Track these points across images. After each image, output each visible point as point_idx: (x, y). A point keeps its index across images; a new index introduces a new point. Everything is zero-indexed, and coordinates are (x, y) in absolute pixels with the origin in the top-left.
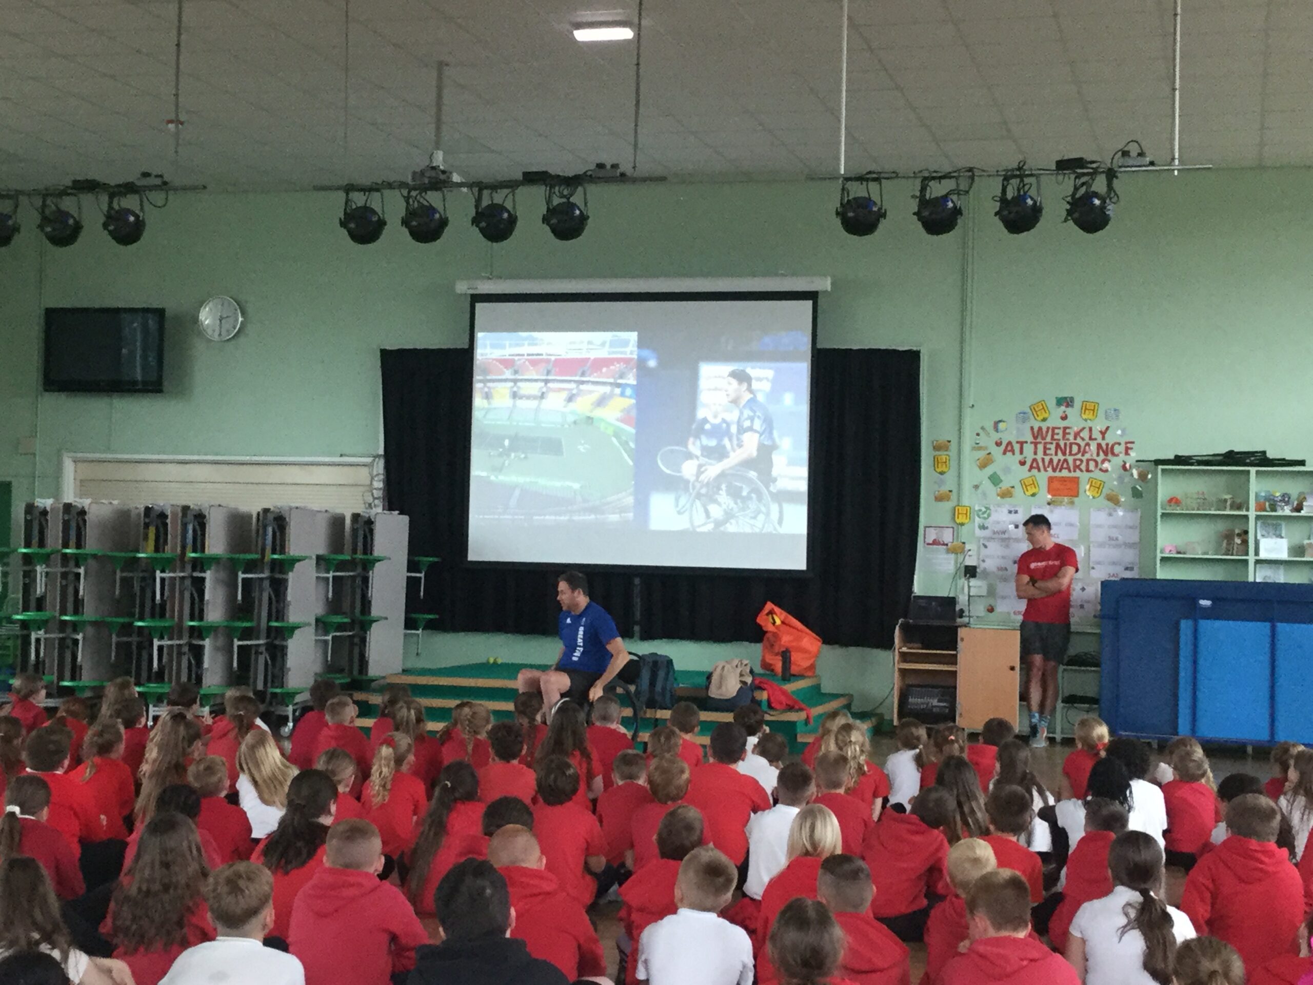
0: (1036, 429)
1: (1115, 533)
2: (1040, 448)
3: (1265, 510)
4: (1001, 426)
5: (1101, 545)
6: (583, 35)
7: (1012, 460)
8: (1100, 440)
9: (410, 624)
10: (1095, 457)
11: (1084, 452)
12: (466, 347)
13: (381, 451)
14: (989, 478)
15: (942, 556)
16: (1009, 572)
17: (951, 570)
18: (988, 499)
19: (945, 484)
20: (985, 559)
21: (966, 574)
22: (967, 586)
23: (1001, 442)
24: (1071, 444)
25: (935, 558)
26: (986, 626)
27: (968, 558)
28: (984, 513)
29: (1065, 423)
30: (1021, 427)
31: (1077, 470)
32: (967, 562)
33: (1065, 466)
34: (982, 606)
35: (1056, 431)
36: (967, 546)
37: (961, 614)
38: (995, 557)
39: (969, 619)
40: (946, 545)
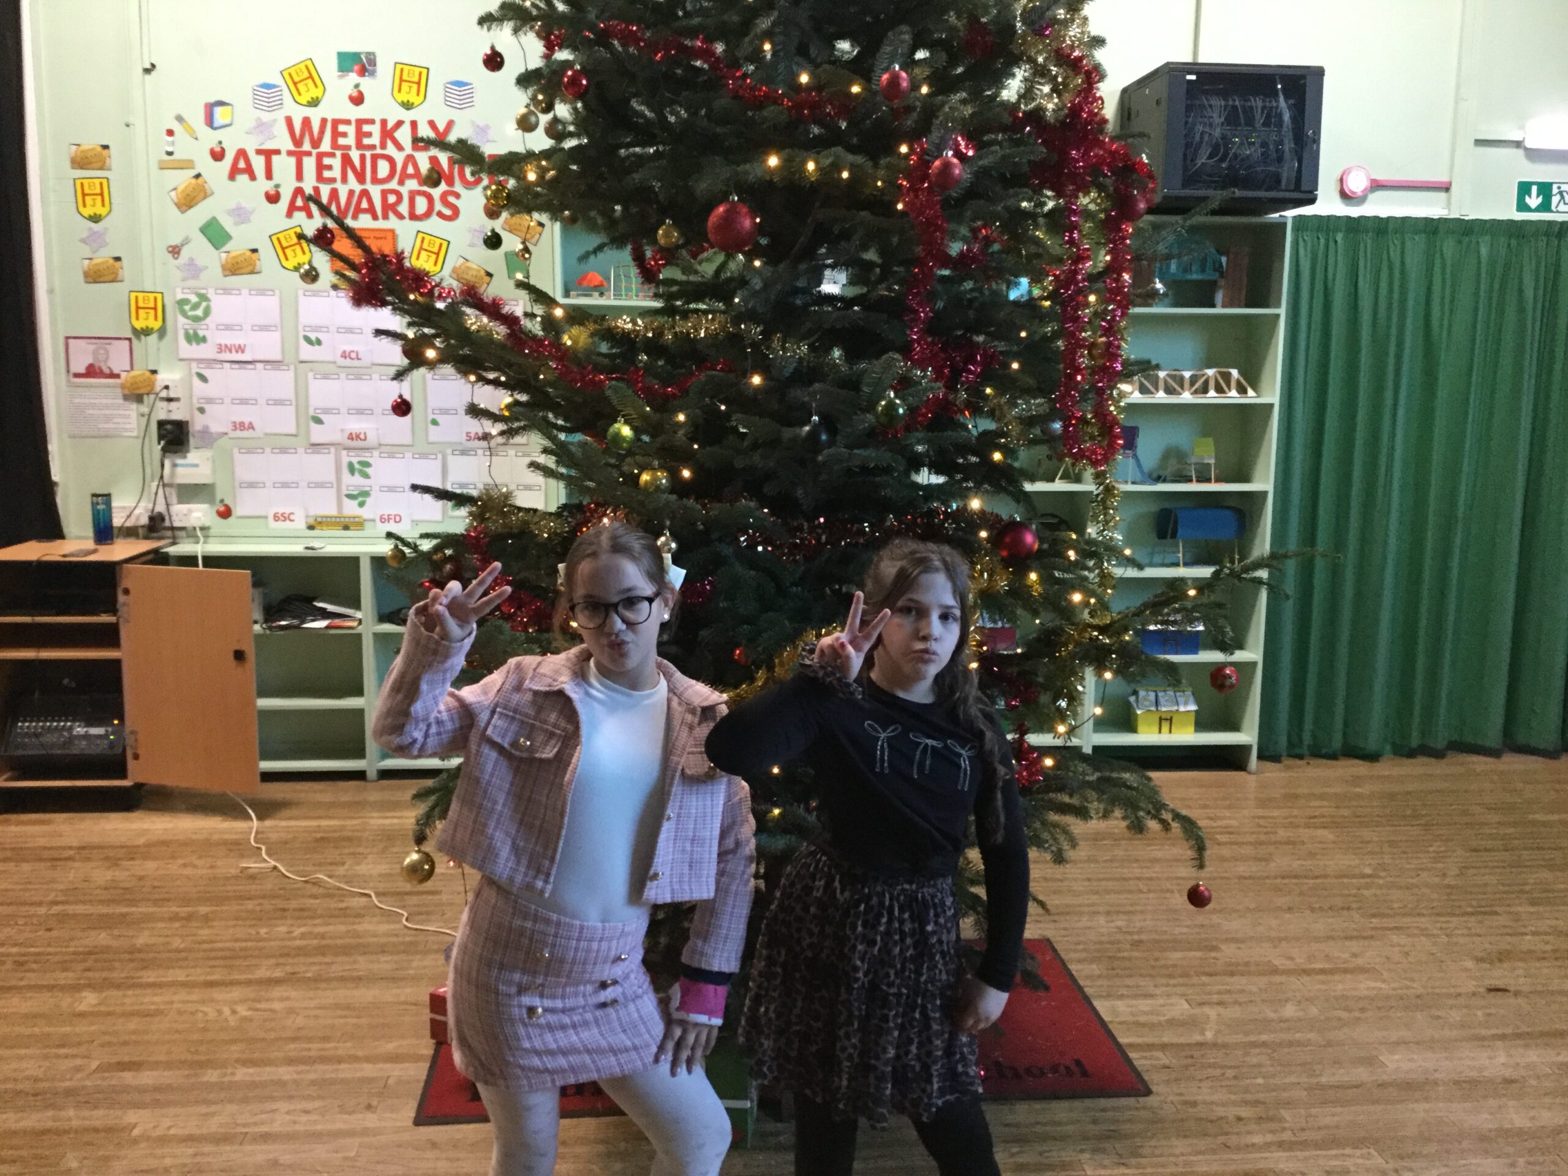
0: (297, 123)
4: (221, 115)
7: (250, 191)
11: (404, 177)
14: (203, 230)
15: (109, 401)
16: (258, 432)
17: (131, 430)
18: (203, 276)
19: (104, 244)
20: (207, 407)
21: (161, 437)
22: (167, 463)
23: (223, 150)
24: (375, 158)
25: (93, 406)
26: (216, 548)
27: (164, 404)
28: (195, 307)
29: (354, 113)
30: (266, 117)
31: (391, 215)
32: (162, 412)
33: (365, 205)
34: (205, 506)
35: (342, 128)
36: (163, 378)
37: (156, 525)
38: (227, 401)
39: (177, 533)
40: (117, 376)
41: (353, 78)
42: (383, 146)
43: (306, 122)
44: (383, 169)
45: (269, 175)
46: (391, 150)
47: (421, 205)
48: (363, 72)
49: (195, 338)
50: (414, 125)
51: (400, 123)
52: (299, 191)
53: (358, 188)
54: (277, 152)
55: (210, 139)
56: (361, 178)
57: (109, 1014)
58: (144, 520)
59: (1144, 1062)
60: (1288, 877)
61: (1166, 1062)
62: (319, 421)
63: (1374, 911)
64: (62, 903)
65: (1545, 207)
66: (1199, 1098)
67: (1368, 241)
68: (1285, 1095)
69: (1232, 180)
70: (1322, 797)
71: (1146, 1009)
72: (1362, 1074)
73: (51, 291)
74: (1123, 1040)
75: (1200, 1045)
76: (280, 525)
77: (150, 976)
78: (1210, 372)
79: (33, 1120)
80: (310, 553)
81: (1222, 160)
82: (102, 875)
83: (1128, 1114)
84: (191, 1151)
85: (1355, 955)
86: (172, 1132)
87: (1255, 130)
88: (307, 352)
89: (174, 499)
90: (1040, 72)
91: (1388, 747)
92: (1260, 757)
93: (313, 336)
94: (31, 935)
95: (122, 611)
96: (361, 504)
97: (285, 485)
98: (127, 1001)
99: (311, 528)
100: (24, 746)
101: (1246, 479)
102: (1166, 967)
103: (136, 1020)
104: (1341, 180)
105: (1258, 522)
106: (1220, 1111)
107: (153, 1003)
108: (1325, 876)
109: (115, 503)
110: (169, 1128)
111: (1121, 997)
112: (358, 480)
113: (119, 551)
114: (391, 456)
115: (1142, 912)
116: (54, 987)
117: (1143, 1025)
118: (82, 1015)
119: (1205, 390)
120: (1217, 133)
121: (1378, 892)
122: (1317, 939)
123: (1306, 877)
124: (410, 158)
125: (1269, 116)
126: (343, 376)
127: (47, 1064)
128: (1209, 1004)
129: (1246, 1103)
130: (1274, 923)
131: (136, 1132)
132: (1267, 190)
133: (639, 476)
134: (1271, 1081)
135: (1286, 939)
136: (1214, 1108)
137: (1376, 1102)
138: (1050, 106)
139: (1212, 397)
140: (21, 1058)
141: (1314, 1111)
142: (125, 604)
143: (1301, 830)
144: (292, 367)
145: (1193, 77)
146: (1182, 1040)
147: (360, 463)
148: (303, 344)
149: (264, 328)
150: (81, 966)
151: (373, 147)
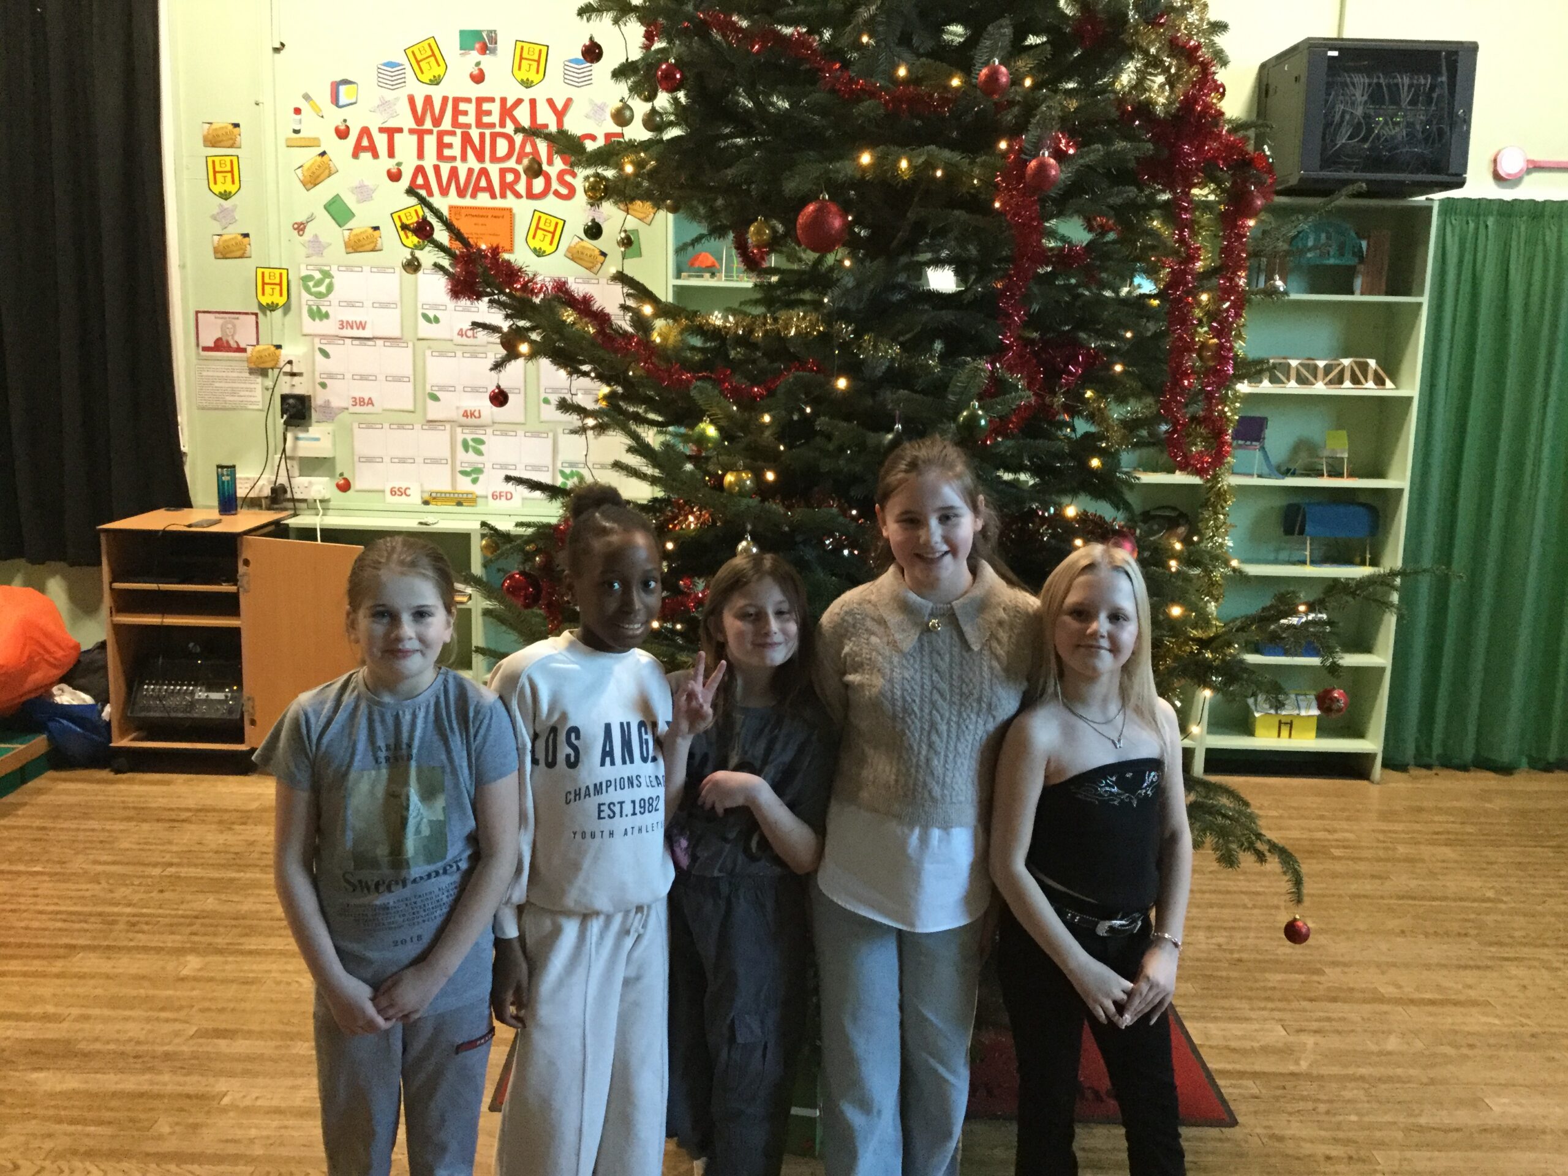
0: (418, 102)
4: (347, 93)
7: (373, 169)
11: (522, 155)
14: (326, 207)
15: (235, 374)
16: (377, 408)
17: (256, 403)
18: (325, 252)
19: (234, 221)
20: (326, 381)
21: (283, 412)
22: (289, 436)
23: (348, 127)
24: (494, 137)
25: (221, 379)
26: (335, 521)
27: (288, 378)
28: (318, 283)
29: (480, 90)
30: (390, 95)
31: (509, 193)
32: (286, 386)
33: (483, 183)
34: (326, 479)
35: (463, 106)
36: (286, 353)
37: (278, 496)
38: (348, 376)
39: (296, 505)
40: (244, 350)
41: (474, 56)
42: (503, 124)
44: (502, 147)
45: (391, 154)
46: (510, 129)
47: (538, 183)
48: (484, 50)
50: (533, 102)
52: (420, 170)
53: (477, 166)
54: (400, 130)
55: (335, 116)
56: (480, 157)
57: (211, 980)
58: (267, 492)
59: (1230, 1090)
60: (1402, 898)
61: (1255, 1091)
62: (435, 398)
63: (1494, 939)
64: (178, 865)
66: (1288, 1133)
67: (1522, 226)
68: (1378, 1134)
69: (1375, 162)
70: (1448, 812)
71: (1239, 1033)
72: (1463, 1117)
73: (182, 267)
74: (1213, 1064)
75: (1292, 1074)
76: (396, 499)
77: (253, 943)
78: (1346, 362)
79: (131, 1083)
80: (424, 529)
81: (1365, 140)
82: (214, 838)
83: (1210, 1146)
84: (275, 1124)
85: (1470, 987)
86: (259, 1103)
87: (1401, 109)
88: (425, 329)
89: (295, 471)
90: (1154, 63)
91: (1524, 760)
92: (1386, 765)
93: (431, 314)
94: (144, 896)
95: (243, 581)
96: (475, 481)
97: (403, 461)
98: (228, 967)
99: (426, 503)
100: (148, 709)
101: (1380, 474)
102: (1265, 989)
103: (235, 986)
104: (1495, 161)
105: (1393, 519)
106: (1307, 1148)
107: (252, 971)
108: (1445, 898)
109: (239, 475)
110: (257, 1098)
111: (1215, 1019)
112: (471, 456)
113: (242, 521)
114: (504, 433)
115: (1244, 929)
116: (162, 949)
117: (1234, 1050)
118: (183, 979)
119: (1340, 381)
120: (1359, 112)
121: (1499, 918)
122: (1428, 967)
123: (1423, 898)
124: (528, 138)
125: (1416, 95)
126: (459, 354)
127: (149, 1027)
128: (1310, 1031)
129: (1336, 1141)
130: (1384, 946)
131: (226, 1101)
132: (1412, 172)
133: (723, 475)
134: (1366, 1119)
135: (1394, 965)
136: (1302, 1144)
137: (1478, 1147)
138: (1162, 100)
139: (1347, 388)
140: (126, 1019)
141: (1408, 1154)
142: (245, 574)
143: (1422, 847)
144: (410, 345)
145: (1335, 53)
146: (1273, 1069)
147: (474, 440)
148: (421, 320)
149: (384, 305)
150: (189, 930)
151: (493, 125)
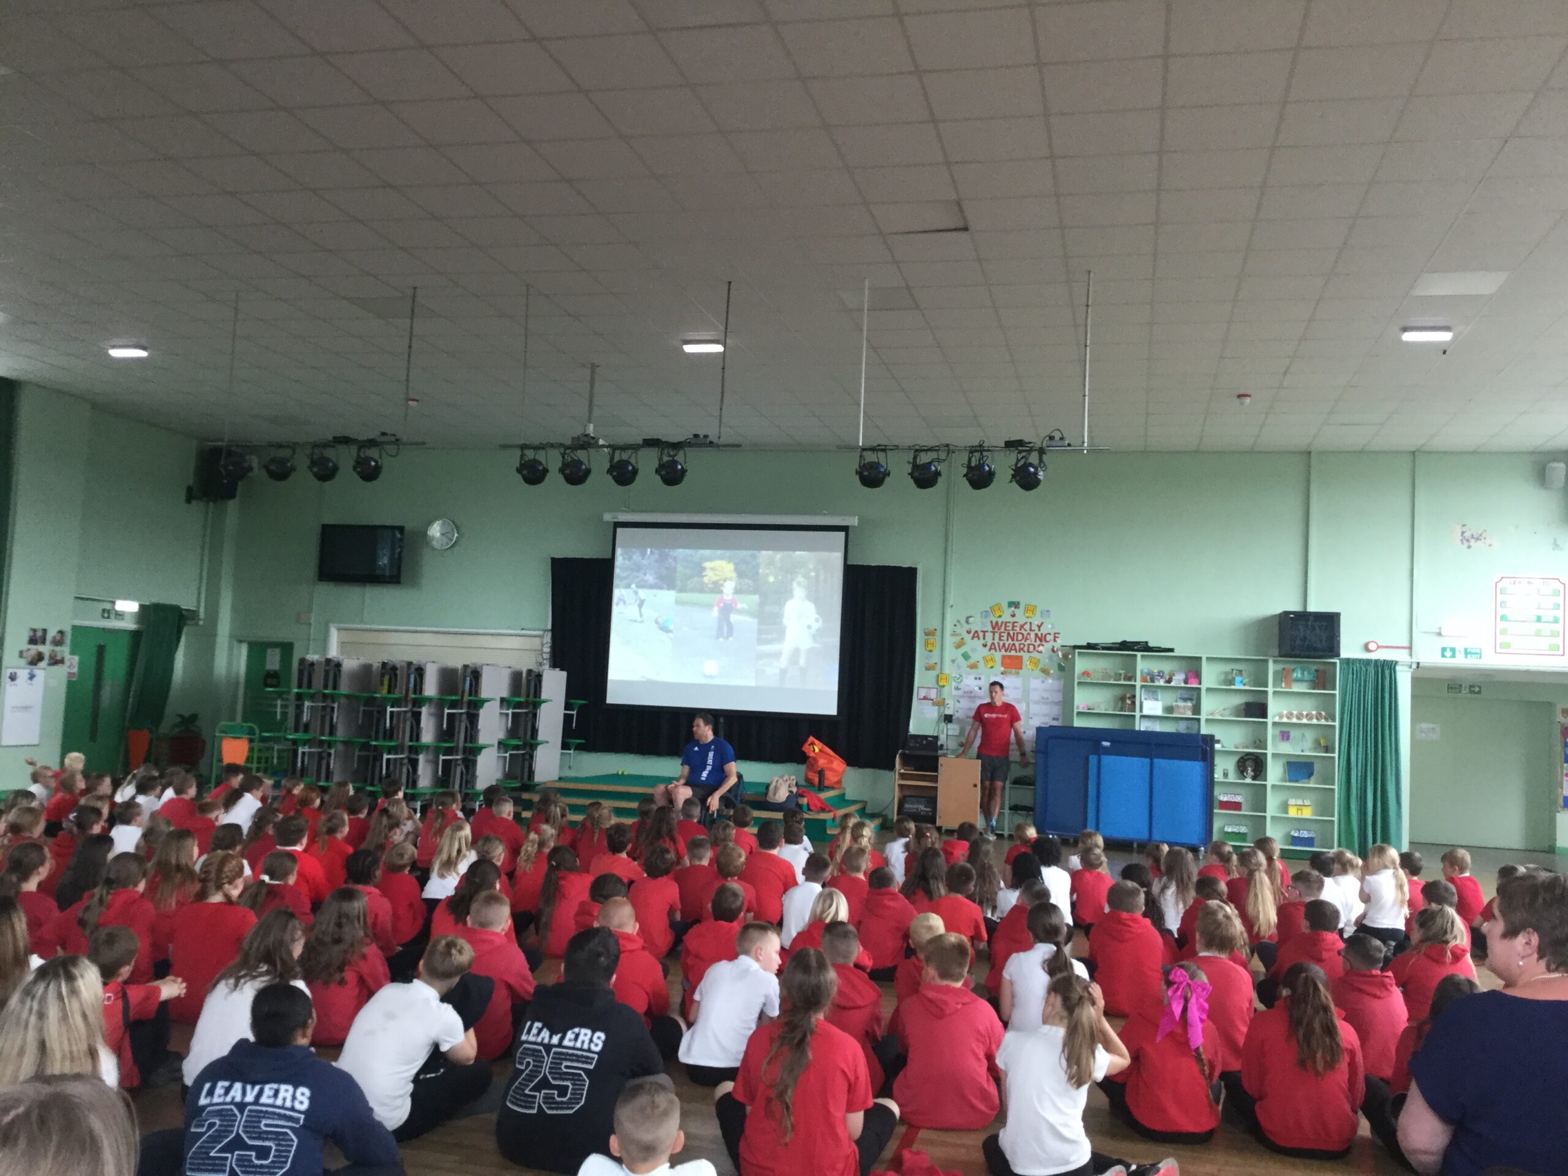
0: (994, 623)
1: (1045, 695)
2: (997, 636)
3: (1147, 681)
4: (971, 620)
5: (1037, 702)
6: (689, 349)
7: (978, 643)
8: (1037, 631)
9: (565, 746)
10: (1033, 643)
11: (1026, 639)
12: (609, 556)
13: (549, 627)
14: (963, 655)
15: (931, 708)
17: (936, 715)
18: (961, 669)
19: (932, 659)
20: (958, 710)
21: (945, 720)
23: (971, 631)
24: (1018, 634)
25: (927, 709)
27: (947, 709)
28: (958, 679)
29: (1014, 619)
30: (985, 621)
31: (1022, 651)
32: (946, 712)
33: (1014, 648)
35: (1008, 624)
36: (948, 701)
40: (933, 700)
41: (1013, 609)
42: (1020, 630)
43: (997, 622)
44: (1020, 637)
45: (984, 639)
46: (1023, 631)
47: (1031, 648)
48: (1016, 607)
49: (957, 689)
50: (1031, 623)
51: (1026, 623)
52: (993, 644)
53: (1012, 643)
54: (987, 631)
55: (967, 627)
56: (1013, 640)
65: (1453, 656)
78: (1314, 712)
81: (1306, 641)
87: (1317, 633)
95: (939, 771)
104: (1366, 646)
119: (1311, 719)
120: (1302, 633)
124: (1029, 634)
125: (1320, 627)
142: (940, 769)
145: (1293, 616)
151: (1017, 630)
